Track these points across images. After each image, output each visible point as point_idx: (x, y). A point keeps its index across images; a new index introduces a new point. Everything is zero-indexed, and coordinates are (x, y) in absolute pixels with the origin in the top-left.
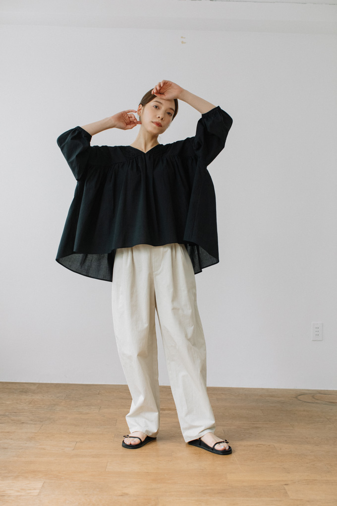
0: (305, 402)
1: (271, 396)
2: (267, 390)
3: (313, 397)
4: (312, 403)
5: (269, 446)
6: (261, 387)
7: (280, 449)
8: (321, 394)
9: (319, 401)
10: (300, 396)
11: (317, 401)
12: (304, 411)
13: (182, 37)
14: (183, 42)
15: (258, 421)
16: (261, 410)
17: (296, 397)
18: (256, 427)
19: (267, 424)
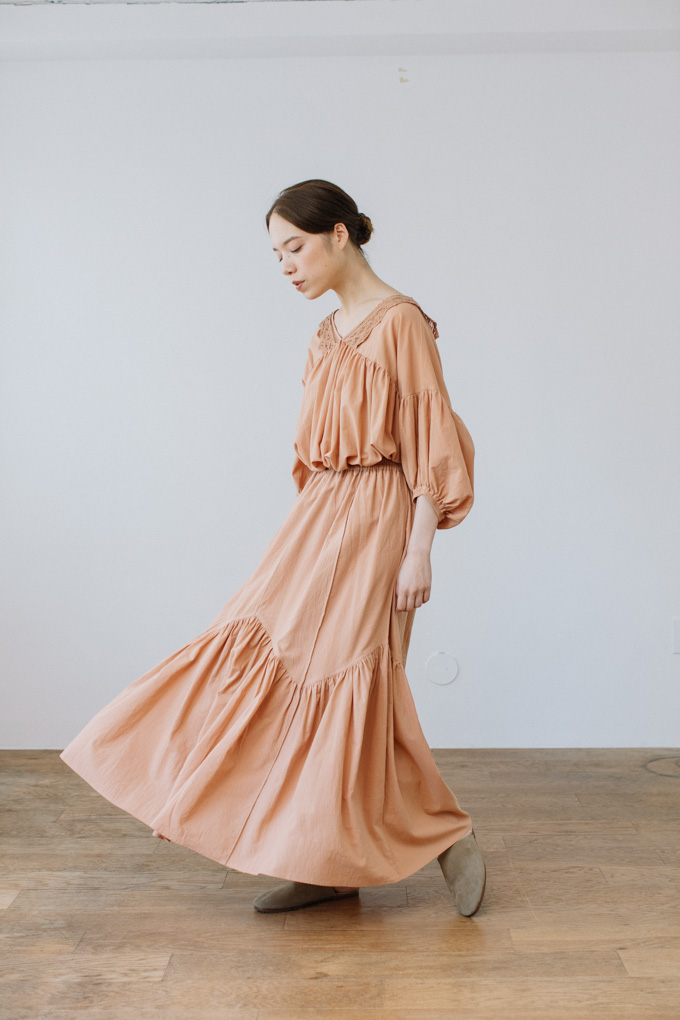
0: (661, 775)
1: (596, 765)
2: (589, 751)
3: (677, 763)
4: (676, 776)
5: (591, 870)
7: (612, 877)
10: (652, 763)
12: (659, 794)
13: (400, 70)
14: (402, 80)
15: (570, 819)
16: (576, 795)
17: (644, 766)
18: (567, 832)
19: (587, 824)
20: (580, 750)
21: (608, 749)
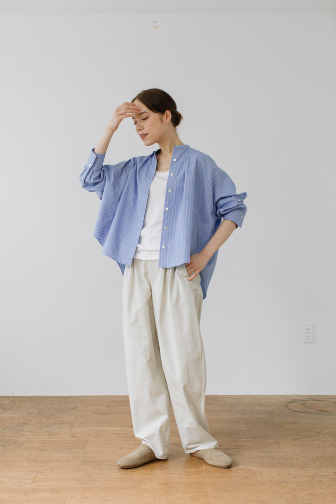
0: (294, 411)
1: (259, 405)
2: (256, 397)
3: (304, 404)
4: (303, 412)
5: (249, 470)
6: (249, 394)
7: (261, 475)
8: (313, 400)
9: (310, 410)
10: (290, 404)
11: (307, 410)
12: (292, 423)
13: (154, 22)
14: (155, 27)
15: (240, 438)
16: (246, 423)
17: (286, 406)
18: (238, 446)
19: (250, 441)
20: (251, 396)
21: (267, 396)
